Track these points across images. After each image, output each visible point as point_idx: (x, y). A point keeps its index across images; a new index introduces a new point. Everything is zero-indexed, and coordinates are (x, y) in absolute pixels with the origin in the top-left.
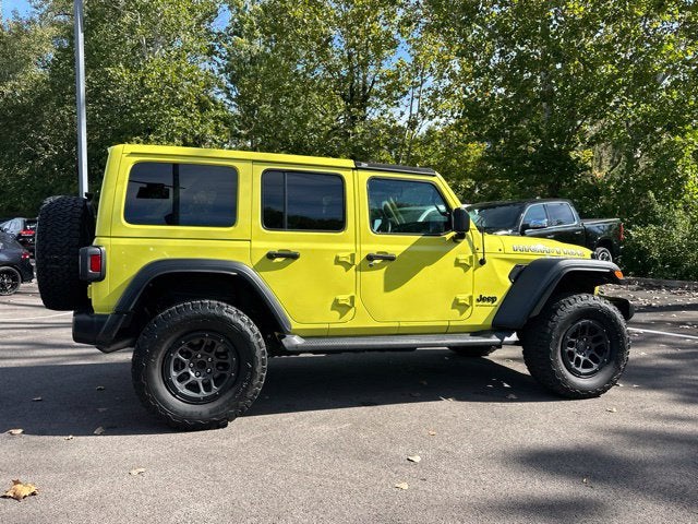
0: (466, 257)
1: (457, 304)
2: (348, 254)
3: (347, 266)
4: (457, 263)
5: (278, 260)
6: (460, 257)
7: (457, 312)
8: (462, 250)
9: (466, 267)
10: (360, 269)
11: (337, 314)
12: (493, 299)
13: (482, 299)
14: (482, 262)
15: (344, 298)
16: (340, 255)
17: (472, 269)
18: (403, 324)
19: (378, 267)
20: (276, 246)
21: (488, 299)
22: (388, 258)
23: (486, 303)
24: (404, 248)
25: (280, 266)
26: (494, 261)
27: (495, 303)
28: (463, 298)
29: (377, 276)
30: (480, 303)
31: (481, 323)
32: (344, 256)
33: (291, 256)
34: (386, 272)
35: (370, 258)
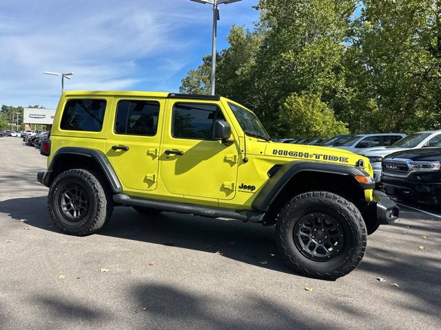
0: (232, 155)
1: (223, 188)
2: (154, 149)
3: (154, 157)
4: (225, 160)
5: (118, 150)
6: (228, 156)
7: (224, 193)
8: (230, 151)
9: (232, 164)
10: (161, 158)
11: (146, 185)
12: (252, 188)
13: (243, 187)
14: (245, 161)
15: (150, 176)
16: (150, 149)
17: (236, 165)
18: (186, 197)
19: (172, 159)
20: (117, 143)
21: (249, 187)
22: (178, 153)
23: (246, 190)
24: (189, 147)
25: (119, 154)
26: (255, 161)
27: (254, 191)
28: (228, 184)
29: (171, 164)
30: (242, 190)
31: (242, 204)
32: (152, 150)
33: (124, 149)
34: (176, 162)
35: (168, 152)
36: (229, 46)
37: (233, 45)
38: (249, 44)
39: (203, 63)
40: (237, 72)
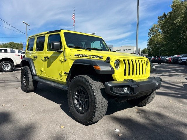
0: (62, 58)
3: (42, 60)
4: (60, 60)
5: (35, 58)
7: (60, 77)
11: (41, 72)
14: (65, 60)
15: (41, 68)
17: (63, 62)
19: (46, 61)
20: (35, 55)
22: (48, 58)
24: (51, 55)
28: (60, 72)
32: (42, 57)
35: (45, 58)
36: (172, 9)
37: (173, 9)
38: (181, 7)
39: (158, 20)
40: (174, 22)
